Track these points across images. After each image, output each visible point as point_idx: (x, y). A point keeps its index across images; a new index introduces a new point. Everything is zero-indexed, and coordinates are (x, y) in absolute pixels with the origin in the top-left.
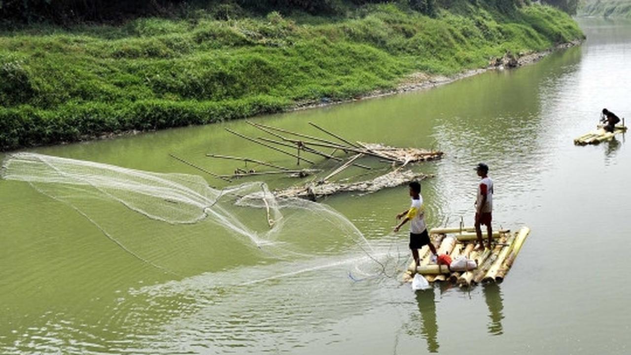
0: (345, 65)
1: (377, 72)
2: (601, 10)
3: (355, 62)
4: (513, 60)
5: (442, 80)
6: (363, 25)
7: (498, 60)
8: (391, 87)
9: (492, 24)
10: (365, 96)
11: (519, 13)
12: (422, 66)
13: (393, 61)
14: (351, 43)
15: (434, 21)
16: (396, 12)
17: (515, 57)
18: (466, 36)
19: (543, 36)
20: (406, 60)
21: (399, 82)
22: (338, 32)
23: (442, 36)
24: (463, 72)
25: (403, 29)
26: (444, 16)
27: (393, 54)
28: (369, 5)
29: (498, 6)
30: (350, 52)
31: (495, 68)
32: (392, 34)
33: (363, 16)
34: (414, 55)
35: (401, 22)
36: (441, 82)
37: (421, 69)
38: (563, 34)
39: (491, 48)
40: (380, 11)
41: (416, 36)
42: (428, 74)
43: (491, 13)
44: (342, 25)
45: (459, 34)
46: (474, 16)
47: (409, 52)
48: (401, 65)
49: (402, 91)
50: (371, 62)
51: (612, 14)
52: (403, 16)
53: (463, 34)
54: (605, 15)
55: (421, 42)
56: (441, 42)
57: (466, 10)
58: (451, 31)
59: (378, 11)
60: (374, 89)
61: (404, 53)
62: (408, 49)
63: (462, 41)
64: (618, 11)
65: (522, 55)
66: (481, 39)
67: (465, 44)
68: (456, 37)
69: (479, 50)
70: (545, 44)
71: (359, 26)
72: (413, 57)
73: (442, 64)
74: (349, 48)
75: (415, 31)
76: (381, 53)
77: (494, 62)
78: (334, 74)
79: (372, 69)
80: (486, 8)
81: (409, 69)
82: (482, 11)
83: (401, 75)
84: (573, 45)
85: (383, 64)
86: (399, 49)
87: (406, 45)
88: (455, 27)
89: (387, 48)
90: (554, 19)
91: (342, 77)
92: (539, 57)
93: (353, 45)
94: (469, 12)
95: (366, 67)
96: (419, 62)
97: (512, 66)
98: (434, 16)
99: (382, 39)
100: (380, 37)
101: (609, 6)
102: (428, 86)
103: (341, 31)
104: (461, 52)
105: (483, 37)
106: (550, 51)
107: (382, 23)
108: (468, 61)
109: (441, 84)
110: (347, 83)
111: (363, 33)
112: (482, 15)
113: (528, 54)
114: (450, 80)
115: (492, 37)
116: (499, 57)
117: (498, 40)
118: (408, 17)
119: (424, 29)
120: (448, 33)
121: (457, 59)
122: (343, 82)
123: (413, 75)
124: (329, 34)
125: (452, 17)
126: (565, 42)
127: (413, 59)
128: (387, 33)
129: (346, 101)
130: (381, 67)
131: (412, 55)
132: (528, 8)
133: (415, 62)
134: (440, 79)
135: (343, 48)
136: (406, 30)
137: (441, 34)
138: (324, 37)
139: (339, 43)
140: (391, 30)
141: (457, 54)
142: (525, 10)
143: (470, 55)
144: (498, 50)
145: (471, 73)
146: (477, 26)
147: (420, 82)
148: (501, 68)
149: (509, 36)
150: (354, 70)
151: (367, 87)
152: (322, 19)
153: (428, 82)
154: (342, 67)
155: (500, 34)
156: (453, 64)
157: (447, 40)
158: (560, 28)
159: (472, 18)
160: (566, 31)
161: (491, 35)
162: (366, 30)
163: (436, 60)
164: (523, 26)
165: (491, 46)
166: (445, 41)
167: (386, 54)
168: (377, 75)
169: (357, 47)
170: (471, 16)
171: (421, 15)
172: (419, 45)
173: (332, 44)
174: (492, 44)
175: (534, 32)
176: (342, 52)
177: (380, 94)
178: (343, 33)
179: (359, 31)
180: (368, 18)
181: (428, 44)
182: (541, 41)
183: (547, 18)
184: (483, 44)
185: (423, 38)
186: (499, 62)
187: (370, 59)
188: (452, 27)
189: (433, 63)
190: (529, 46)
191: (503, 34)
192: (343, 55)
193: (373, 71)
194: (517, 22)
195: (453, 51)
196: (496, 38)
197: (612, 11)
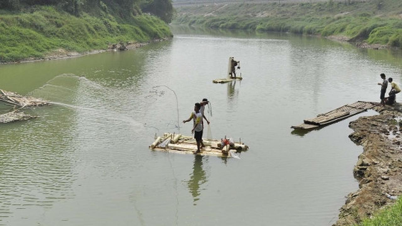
0: (13, 41)
1: (34, 47)
2: (188, 21)
3: (20, 39)
4: (123, 46)
5: (76, 55)
6: (30, 18)
7: (114, 46)
8: (42, 56)
9: (114, 24)
10: (23, 60)
11: (133, 19)
12: (64, 45)
13: (47, 41)
14: (21, 28)
15: (77, 19)
16: (54, 11)
17: (125, 45)
18: (96, 30)
19: (146, 33)
20: (54, 40)
21: (47, 54)
22: (13, 20)
23: (80, 29)
24: (90, 51)
25: (56, 22)
26: (84, 17)
27: (47, 36)
28: (37, 6)
29: (120, 14)
30: (18, 33)
31: (111, 50)
32: (49, 24)
33: (32, 12)
34: (61, 38)
35: (55, 18)
36: (75, 56)
37: (63, 47)
38: (158, 33)
39: (111, 38)
40: (44, 10)
41: (64, 27)
42: (67, 50)
43: (116, 18)
44: (16, 16)
45: (92, 28)
46: (103, 18)
47: (58, 36)
48: (51, 44)
49: (48, 60)
50: (31, 40)
51: (194, 24)
52: (58, 14)
53: (94, 28)
54: (190, 25)
55: (66, 31)
56: (79, 32)
57: (99, 14)
58: (87, 26)
59: (42, 10)
60: (30, 57)
61: (54, 36)
62: (57, 34)
63: (93, 32)
64: (198, 23)
65: (130, 44)
66: (105, 32)
67: (95, 34)
68: (89, 30)
69: (104, 39)
70: (146, 38)
71: (28, 18)
72: (59, 39)
73: (78, 45)
74: (18, 30)
75: (63, 24)
76: (39, 35)
77: (111, 46)
78: (5, 45)
79: (31, 45)
80: (112, 14)
81: (55, 47)
82: (110, 15)
83: (50, 50)
84: (164, 40)
85: (39, 42)
86: (52, 34)
87: (56, 32)
88: (91, 24)
89: (44, 33)
90: (154, 24)
91: (10, 48)
92: (141, 46)
93: (21, 29)
94: (101, 15)
95: (27, 43)
96: (62, 43)
97: (122, 49)
98: (78, 16)
99: (42, 27)
100: (40, 26)
101: (192, 19)
102: (66, 58)
103: (15, 19)
104: (91, 39)
105: (107, 31)
106: (149, 42)
107: (43, 17)
108: (95, 44)
109: (74, 57)
110: (12, 51)
111: (30, 23)
112: (109, 18)
113: (133, 43)
114: (80, 55)
115: (113, 32)
116: (115, 44)
117: (117, 34)
118: (61, 15)
119: (69, 23)
120: (84, 26)
121: (88, 43)
122: (10, 51)
123: (57, 50)
124: (7, 21)
125: (89, 18)
126: (159, 38)
127: (59, 41)
128: (45, 24)
129: (9, 63)
130: (38, 44)
131: (59, 38)
132: (140, 16)
133: (60, 43)
134: (74, 54)
135: (14, 30)
136: (58, 23)
137: (80, 27)
138: (3, 22)
139: (12, 27)
140: (48, 22)
141: (89, 40)
142: (137, 17)
143: (96, 41)
144: (116, 39)
145: (96, 52)
146: (104, 24)
147: (61, 55)
148: (115, 50)
149: (124, 32)
150: (19, 44)
151: (25, 55)
152: (5, 12)
153: (66, 55)
154: (11, 41)
155: (119, 30)
156: (85, 46)
157: (83, 31)
158: (157, 30)
159: (102, 19)
160: (161, 32)
161: (113, 30)
162: (31, 21)
163: (73, 42)
164: (134, 27)
165: (112, 37)
166: (81, 31)
167: (42, 36)
168: (34, 48)
169: (23, 31)
170: (101, 18)
171: (70, 15)
172: (64, 32)
173: (7, 27)
174: (112, 35)
175: (140, 31)
176: (13, 33)
177: (33, 60)
178: (16, 21)
179: (27, 21)
180: (35, 14)
181: (70, 32)
182: (144, 36)
183: (150, 23)
184: (106, 35)
185: (68, 28)
186: (114, 47)
187: (30, 38)
188: (88, 24)
189: (71, 44)
190: (136, 39)
191: (120, 30)
192: (13, 34)
193: (31, 46)
194: (131, 24)
195: (86, 38)
196: (116, 33)
197: (194, 22)
